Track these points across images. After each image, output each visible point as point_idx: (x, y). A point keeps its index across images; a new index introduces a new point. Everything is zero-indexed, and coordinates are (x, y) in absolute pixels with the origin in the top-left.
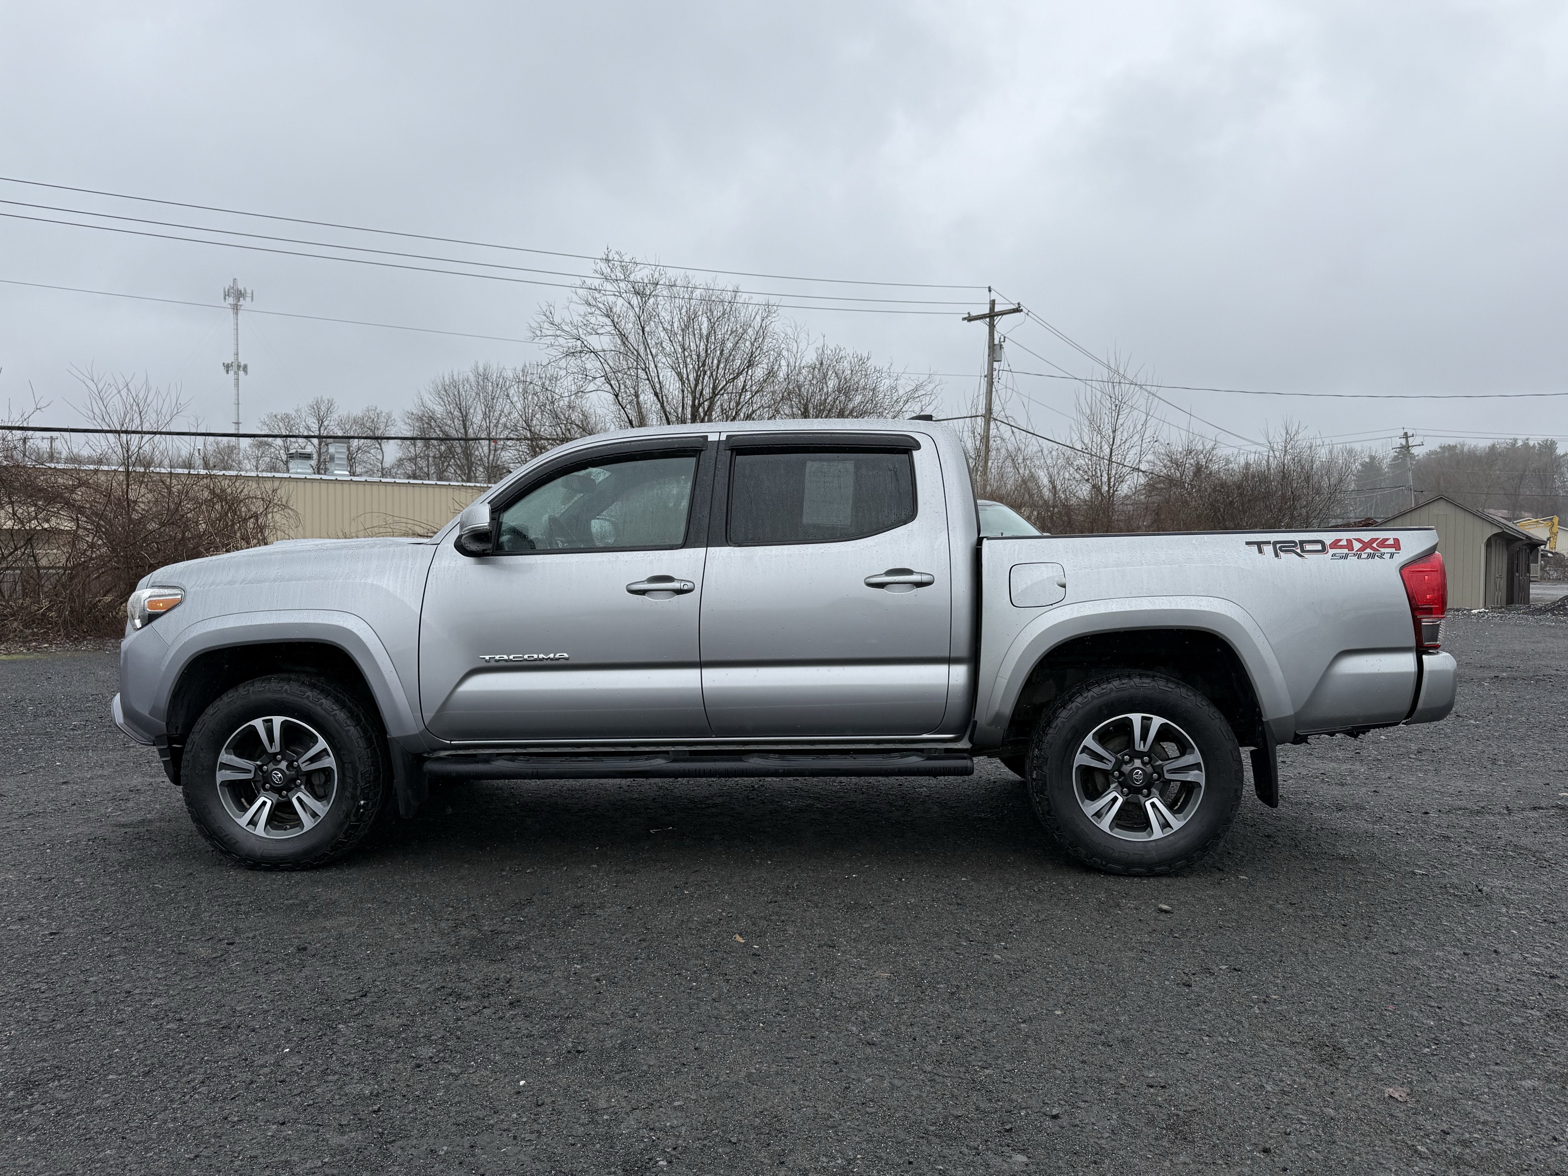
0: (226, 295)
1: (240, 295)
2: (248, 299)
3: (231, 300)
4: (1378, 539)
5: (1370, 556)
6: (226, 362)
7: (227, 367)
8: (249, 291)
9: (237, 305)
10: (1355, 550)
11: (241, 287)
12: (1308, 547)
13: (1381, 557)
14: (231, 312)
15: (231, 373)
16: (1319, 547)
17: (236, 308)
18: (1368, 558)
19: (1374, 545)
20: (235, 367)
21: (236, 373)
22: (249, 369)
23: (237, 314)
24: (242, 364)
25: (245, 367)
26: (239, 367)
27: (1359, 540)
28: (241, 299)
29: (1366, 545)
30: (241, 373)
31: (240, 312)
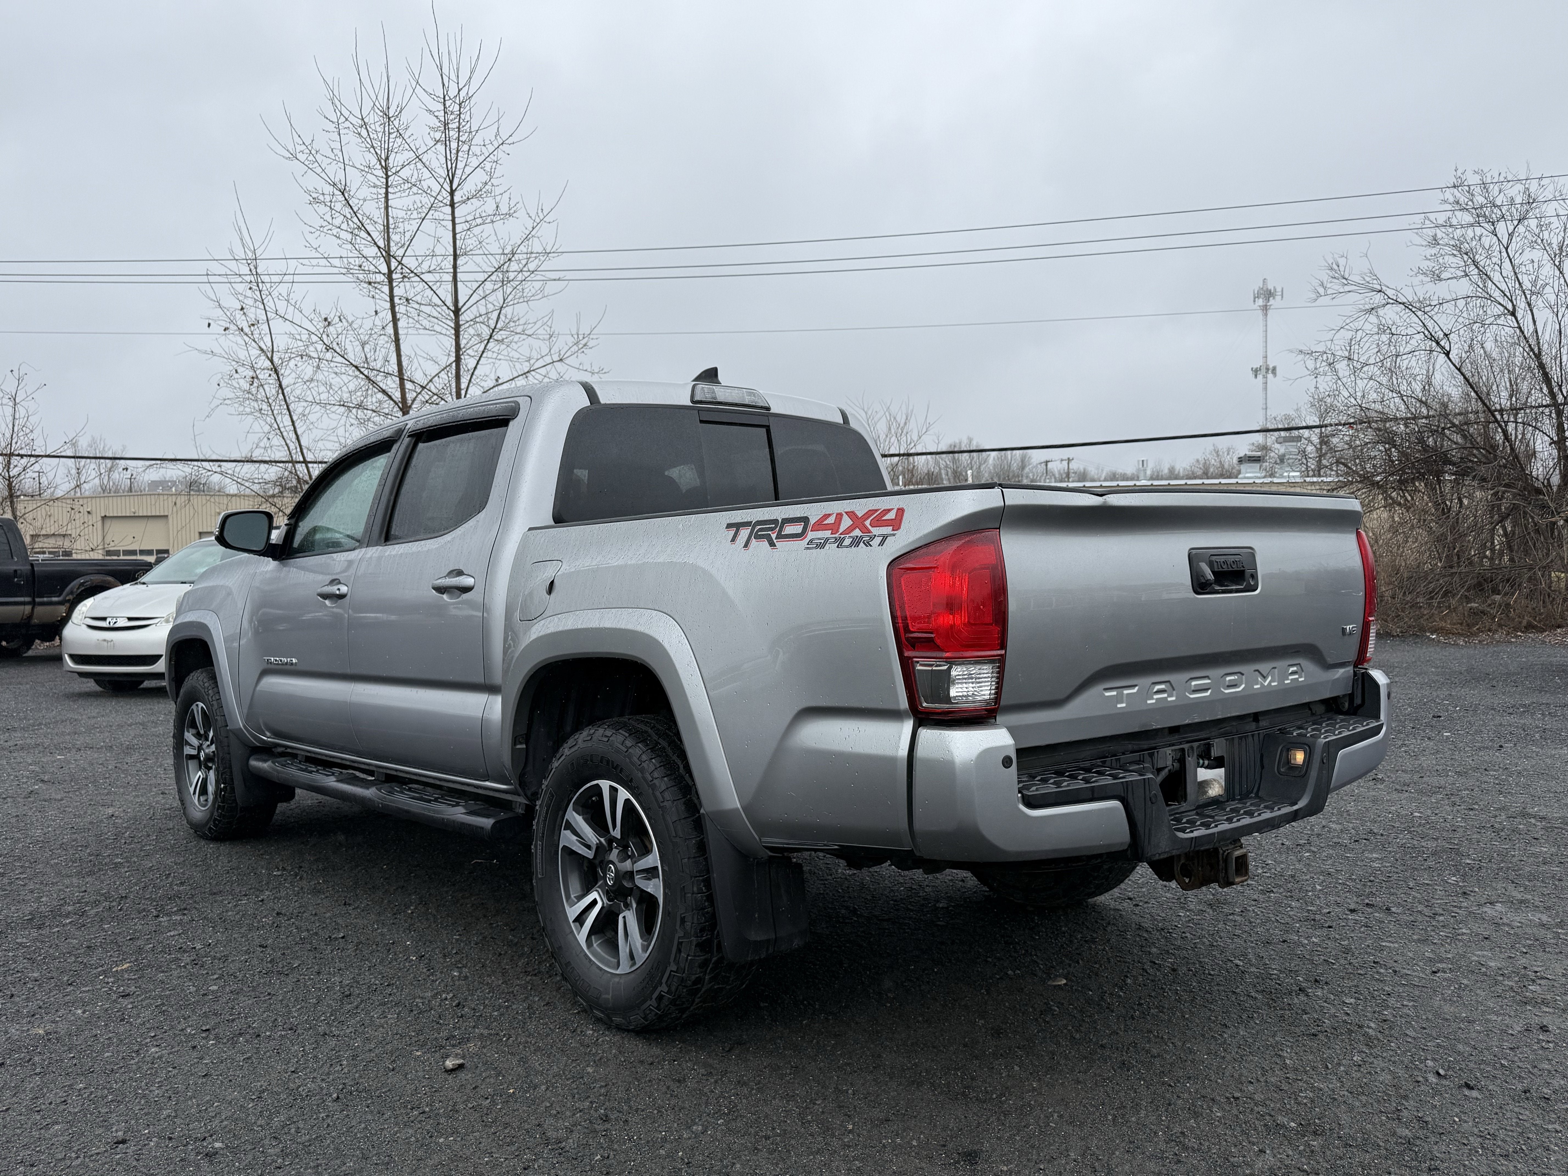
0: (1256, 298)
1: (1269, 294)
2: (1278, 298)
3: (1260, 302)
4: (876, 510)
5: (856, 542)
6: (1255, 367)
7: (1256, 372)
8: (1279, 289)
9: (1266, 306)
10: (841, 531)
11: (1270, 287)
12: (789, 529)
13: (868, 544)
14: (1260, 313)
15: (1260, 377)
16: (797, 529)
17: (1265, 309)
18: (850, 546)
19: (867, 523)
20: (1264, 371)
21: (1265, 377)
22: (1278, 371)
23: (1266, 315)
24: (1271, 367)
25: (1274, 369)
26: (1268, 369)
27: (851, 514)
28: (1271, 299)
29: (857, 521)
30: (1270, 376)
31: (1270, 312)
